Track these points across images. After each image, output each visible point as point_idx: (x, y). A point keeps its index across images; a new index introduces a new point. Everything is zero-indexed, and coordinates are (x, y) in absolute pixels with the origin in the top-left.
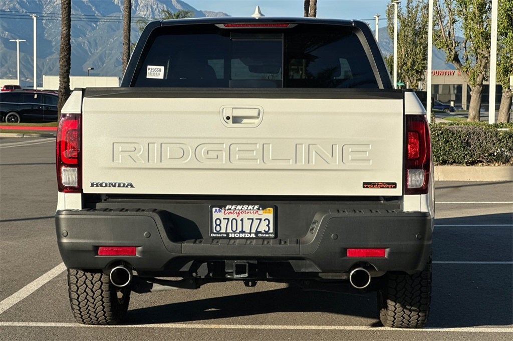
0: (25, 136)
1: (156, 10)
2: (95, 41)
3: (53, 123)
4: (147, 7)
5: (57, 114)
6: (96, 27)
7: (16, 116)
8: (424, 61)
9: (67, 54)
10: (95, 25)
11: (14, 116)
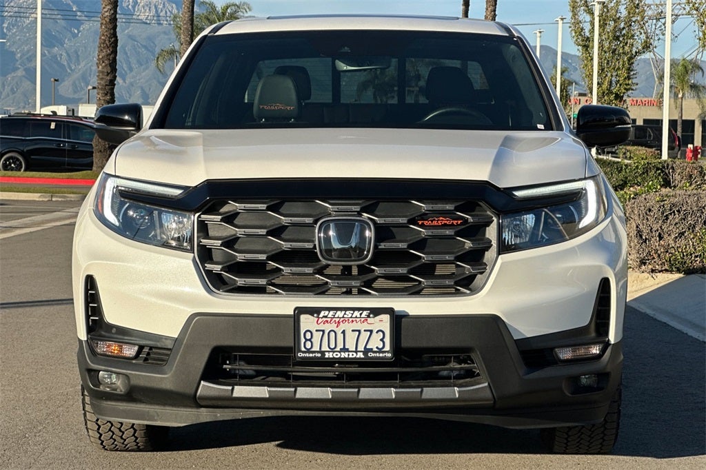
0: (54, 199)
1: (162, 11)
2: (76, 52)
3: (85, 172)
4: (150, 8)
5: (92, 156)
6: (78, 33)
7: (18, 160)
8: (629, 80)
9: (112, 52)
10: (76, 31)
11: (15, 160)
